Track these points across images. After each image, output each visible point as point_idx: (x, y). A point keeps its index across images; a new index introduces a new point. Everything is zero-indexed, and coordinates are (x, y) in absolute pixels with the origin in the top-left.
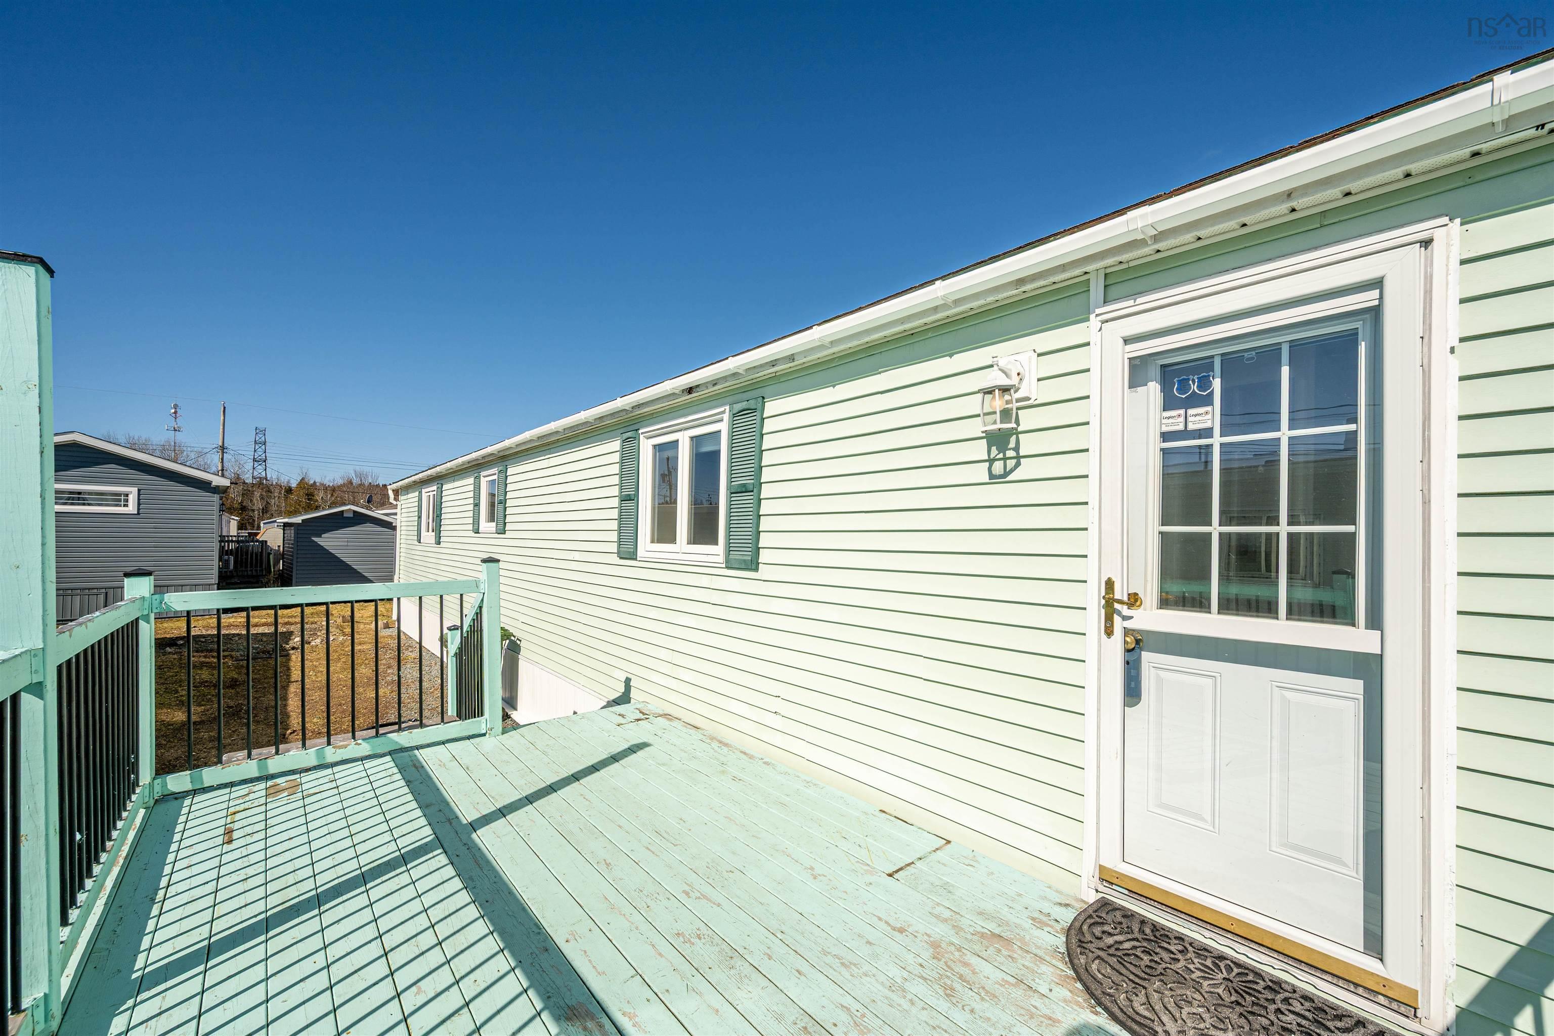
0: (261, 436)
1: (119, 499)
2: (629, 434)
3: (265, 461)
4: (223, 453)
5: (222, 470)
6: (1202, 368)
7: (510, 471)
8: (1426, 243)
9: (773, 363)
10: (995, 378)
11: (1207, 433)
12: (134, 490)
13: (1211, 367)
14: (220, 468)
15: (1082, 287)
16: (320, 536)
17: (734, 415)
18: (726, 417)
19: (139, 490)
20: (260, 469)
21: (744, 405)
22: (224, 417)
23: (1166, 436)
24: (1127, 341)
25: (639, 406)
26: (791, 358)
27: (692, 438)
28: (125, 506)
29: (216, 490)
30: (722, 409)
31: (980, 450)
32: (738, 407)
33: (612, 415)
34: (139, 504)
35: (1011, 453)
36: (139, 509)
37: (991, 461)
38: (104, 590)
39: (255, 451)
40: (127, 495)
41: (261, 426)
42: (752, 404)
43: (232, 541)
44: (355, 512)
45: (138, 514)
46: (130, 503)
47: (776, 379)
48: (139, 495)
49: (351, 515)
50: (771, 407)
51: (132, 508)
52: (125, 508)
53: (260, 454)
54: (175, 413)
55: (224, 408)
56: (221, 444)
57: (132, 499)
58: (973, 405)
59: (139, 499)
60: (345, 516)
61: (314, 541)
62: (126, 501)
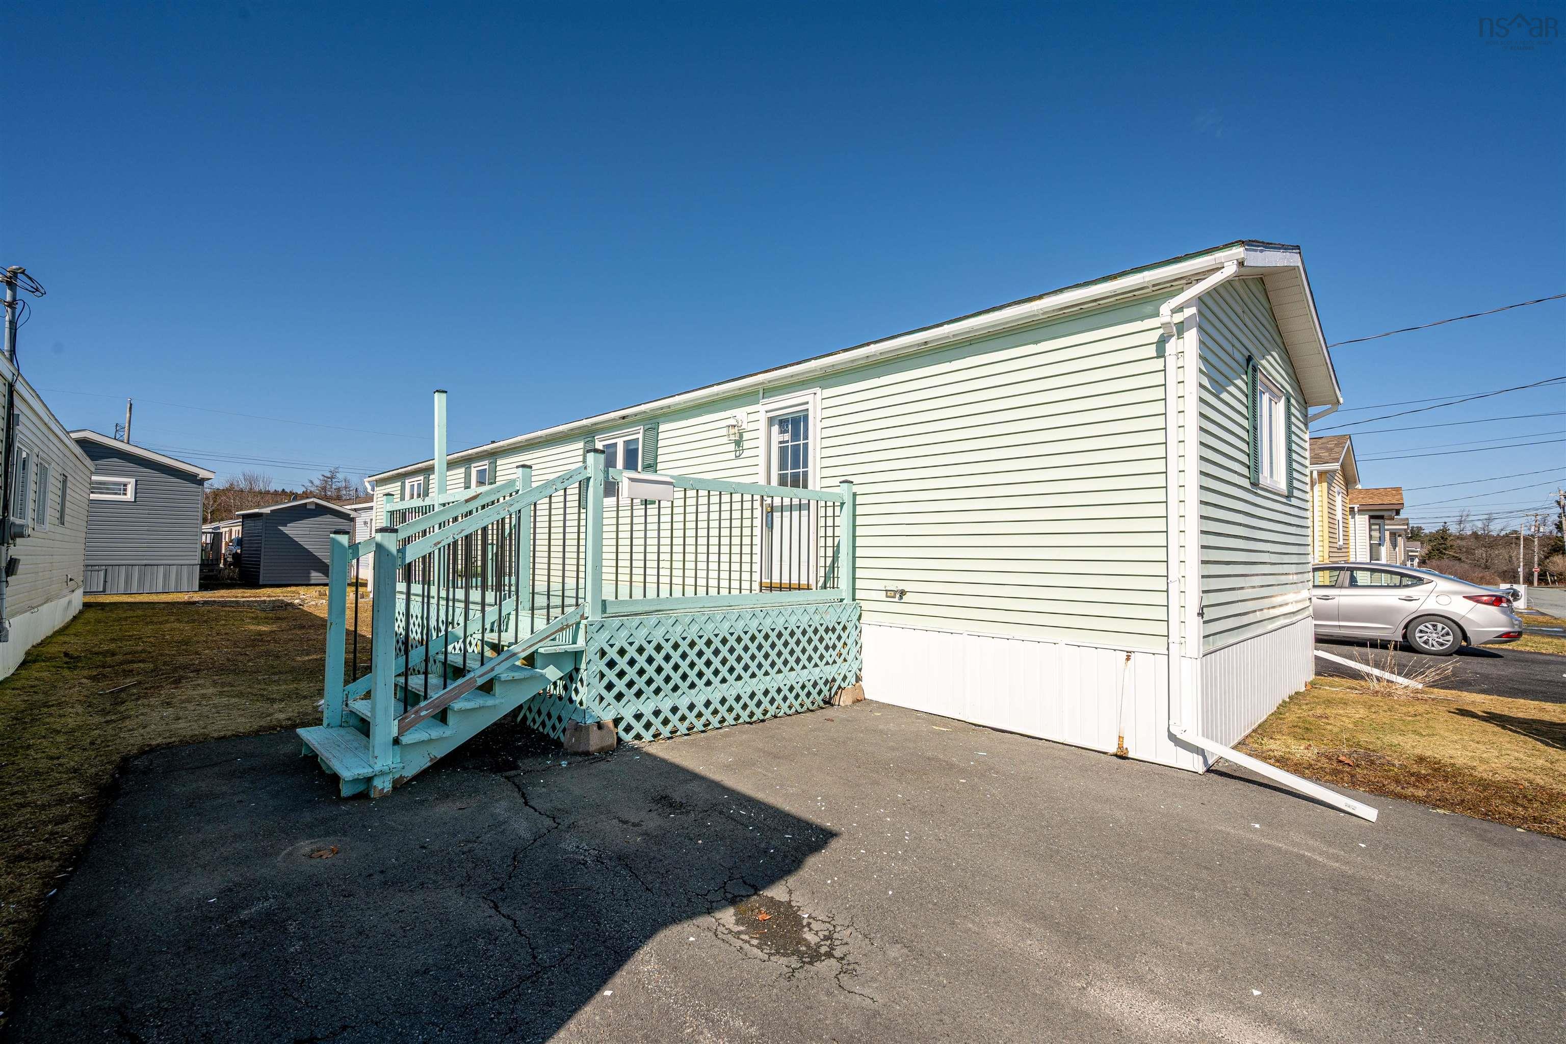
1: (119, 488)
2: (589, 439)
6: (787, 421)
7: (499, 463)
8: (815, 394)
9: (662, 408)
10: (733, 422)
11: (787, 442)
12: (133, 481)
13: (788, 421)
15: (756, 393)
16: (286, 526)
17: (645, 431)
18: (641, 431)
19: (136, 481)
21: (650, 426)
23: (780, 442)
24: (766, 412)
25: (596, 424)
26: (669, 407)
27: (624, 442)
28: (125, 494)
29: (201, 482)
30: (639, 428)
31: (732, 447)
32: (647, 427)
33: (579, 428)
34: (136, 493)
35: (741, 448)
36: (135, 498)
37: (736, 451)
38: (104, 567)
40: (125, 485)
42: (653, 426)
44: (317, 504)
45: (135, 501)
46: (129, 492)
47: (664, 415)
48: (136, 485)
49: (313, 507)
50: (662, 428)
51: (130, 496)
52: (124, 497)
55: (131, 405)
57: (130, 489)
58: (724, 432)
59: (136, 489)
60: (308, 507)
61: (280, 530)
62: (125, 490)
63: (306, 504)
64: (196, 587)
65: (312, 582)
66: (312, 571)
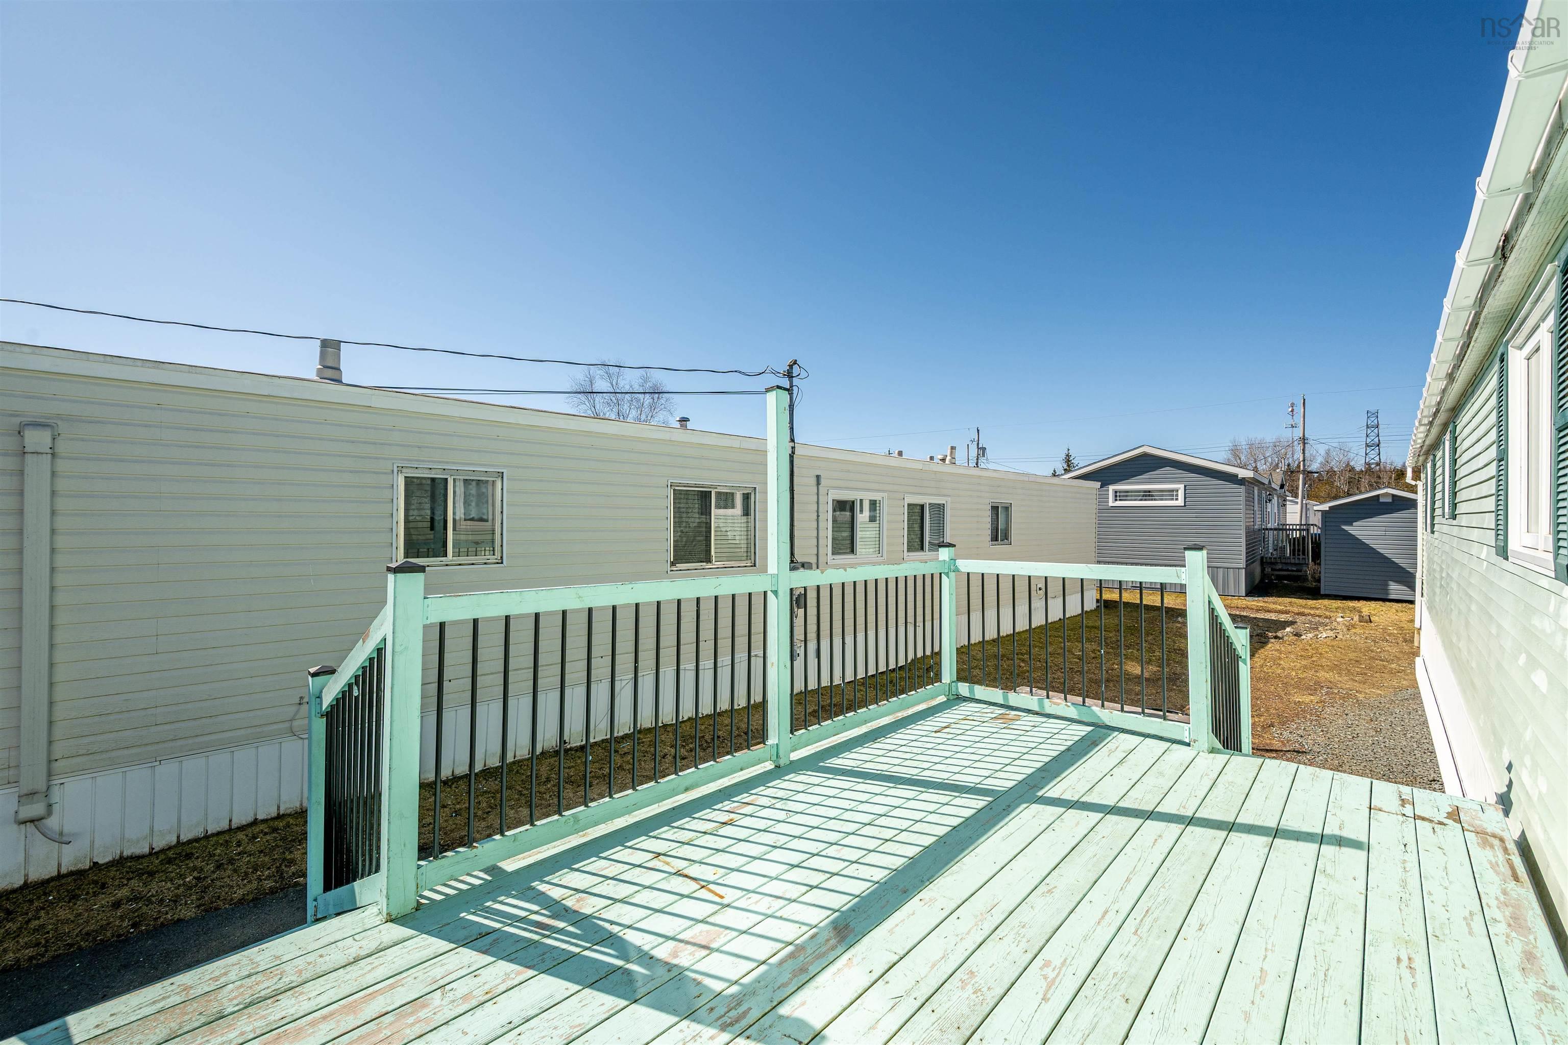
0: (1373, 419)
1: (1172, 494)
3: (1378, 446)
4: (1304, 444)
5: (1304, 461)
12: (1182, 486)
14: (1301, 459)
16: (1352, 525)
19: (1185, 486)
20: (1373, 454)
22: (1304, 409)
28: (1177, 499)
29: (1242, 482)
34: (1185, 498)
36: (1185, 502)
39: (1367, 436)
40: (1177, 490)
41: (1373, 409)
43: (1296, 530)
44: (1394, 496)
45: (1185, 506)
46: (1179, 497)
48: (1185, 490)
49: (1390, 500)
51: (1180, 502)
53: (1373, 438)
54: (1292, 411)
55: (1304, 400)
56: (1301, 435)
57: (1181, 494)
59: (1185, 494)
60: (1382, 500)
61: (1344, 530)
62: (1177, 495)
63: (1378, 496)
64: (1243, 591)
65: (1392, 597)
66: (1391, 583)
